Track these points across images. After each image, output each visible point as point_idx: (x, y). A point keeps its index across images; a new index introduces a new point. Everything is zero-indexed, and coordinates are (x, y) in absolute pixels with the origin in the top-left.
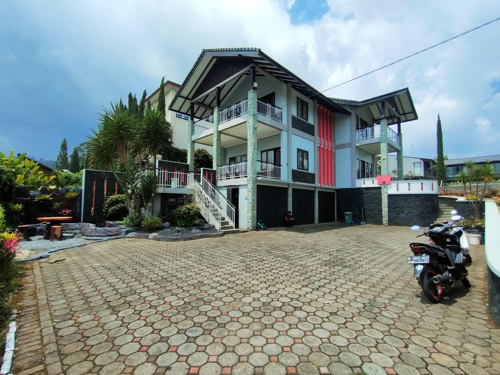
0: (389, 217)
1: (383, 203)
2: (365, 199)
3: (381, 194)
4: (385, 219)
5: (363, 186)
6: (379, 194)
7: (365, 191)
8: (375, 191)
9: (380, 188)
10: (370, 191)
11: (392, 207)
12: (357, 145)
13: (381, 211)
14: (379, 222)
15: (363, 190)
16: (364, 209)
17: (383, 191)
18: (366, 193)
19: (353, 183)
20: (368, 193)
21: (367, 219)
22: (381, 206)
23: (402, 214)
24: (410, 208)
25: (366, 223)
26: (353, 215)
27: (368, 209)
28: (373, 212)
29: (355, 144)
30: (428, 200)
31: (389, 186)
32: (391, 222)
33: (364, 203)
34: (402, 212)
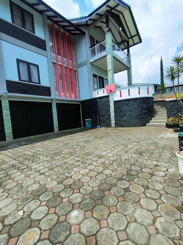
0: (115, 120)
1: (111, 108)
2: (99, 107)
3: (109, 101)
4: (113, 122)
5: (98, 96)
6: (108, 101)
7: (99, 100)
8: (104, 100)
9: (108, 96)
10: (102, 100)
11: (117, 111)
12: (92, 61)
13: (110, 116)
14: (109, 125)
15: (97, 100)
16: (99, 115)
18: (100, 102)
19: (91, 94)
21: (101, 123)
22: (110, 112)
23: (125, 117)
24: (130, 111)
25: (101, 127)
26: (92, 121)
27: (102, 115)
28: (105, 117)
29: (90, 61)
30: (144, 103)
31: (114, 93)
32: (117, 125)
33: (99, 110)
34: (125, 115)
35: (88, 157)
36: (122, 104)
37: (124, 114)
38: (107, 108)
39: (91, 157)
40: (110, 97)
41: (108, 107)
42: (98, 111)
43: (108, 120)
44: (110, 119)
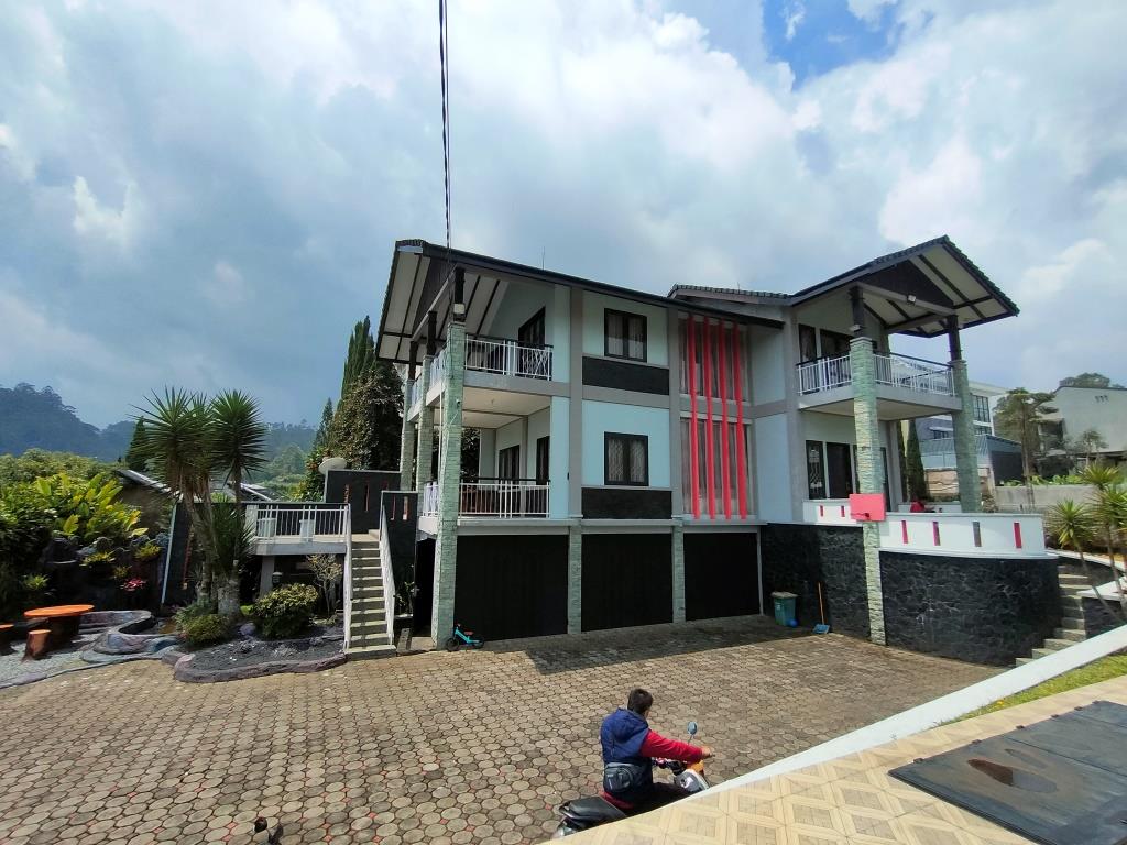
0: (885, 620)
1: (868, 574)
2: (825, 558)
4: (877, 625)
5: (821, 521)
6: (858, 546)
7: (824, 536)
8: (847, 538)
9: (860, 530)
10: (836, 537)
11: (894, 590)
12: (802, 406)
13: (866, 599)
14: (862, 633)
15: (820, 533)
16: (824, 587)
17: (868, 539)
18: (828, 541)
19: (797, 511)
20: (831, 541)
21: (833, 617)
22: (865, 584)
23: (923, 616)
24: (943, 599)
25: (830, 631)
26: (798, 602)
27: (834, 589)
28: (847, 600)
29: (797, 405)
30: (1001, 579)
31: (880, 525)
32: (893, 637)
33: (824, 569)
34: (923, 610)
35: (776, 730)
36: (910, 568)
37: (920, 605)
38: (857, 570)
39: (782, 732)
40: (865, 535)
41: (859, 567)
42: (820, 571)
43: (860, 611)
44: (865, 608)
